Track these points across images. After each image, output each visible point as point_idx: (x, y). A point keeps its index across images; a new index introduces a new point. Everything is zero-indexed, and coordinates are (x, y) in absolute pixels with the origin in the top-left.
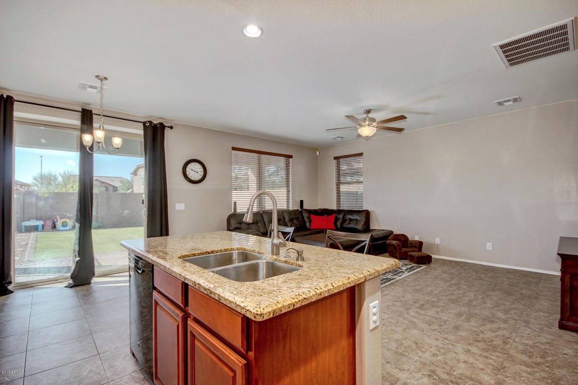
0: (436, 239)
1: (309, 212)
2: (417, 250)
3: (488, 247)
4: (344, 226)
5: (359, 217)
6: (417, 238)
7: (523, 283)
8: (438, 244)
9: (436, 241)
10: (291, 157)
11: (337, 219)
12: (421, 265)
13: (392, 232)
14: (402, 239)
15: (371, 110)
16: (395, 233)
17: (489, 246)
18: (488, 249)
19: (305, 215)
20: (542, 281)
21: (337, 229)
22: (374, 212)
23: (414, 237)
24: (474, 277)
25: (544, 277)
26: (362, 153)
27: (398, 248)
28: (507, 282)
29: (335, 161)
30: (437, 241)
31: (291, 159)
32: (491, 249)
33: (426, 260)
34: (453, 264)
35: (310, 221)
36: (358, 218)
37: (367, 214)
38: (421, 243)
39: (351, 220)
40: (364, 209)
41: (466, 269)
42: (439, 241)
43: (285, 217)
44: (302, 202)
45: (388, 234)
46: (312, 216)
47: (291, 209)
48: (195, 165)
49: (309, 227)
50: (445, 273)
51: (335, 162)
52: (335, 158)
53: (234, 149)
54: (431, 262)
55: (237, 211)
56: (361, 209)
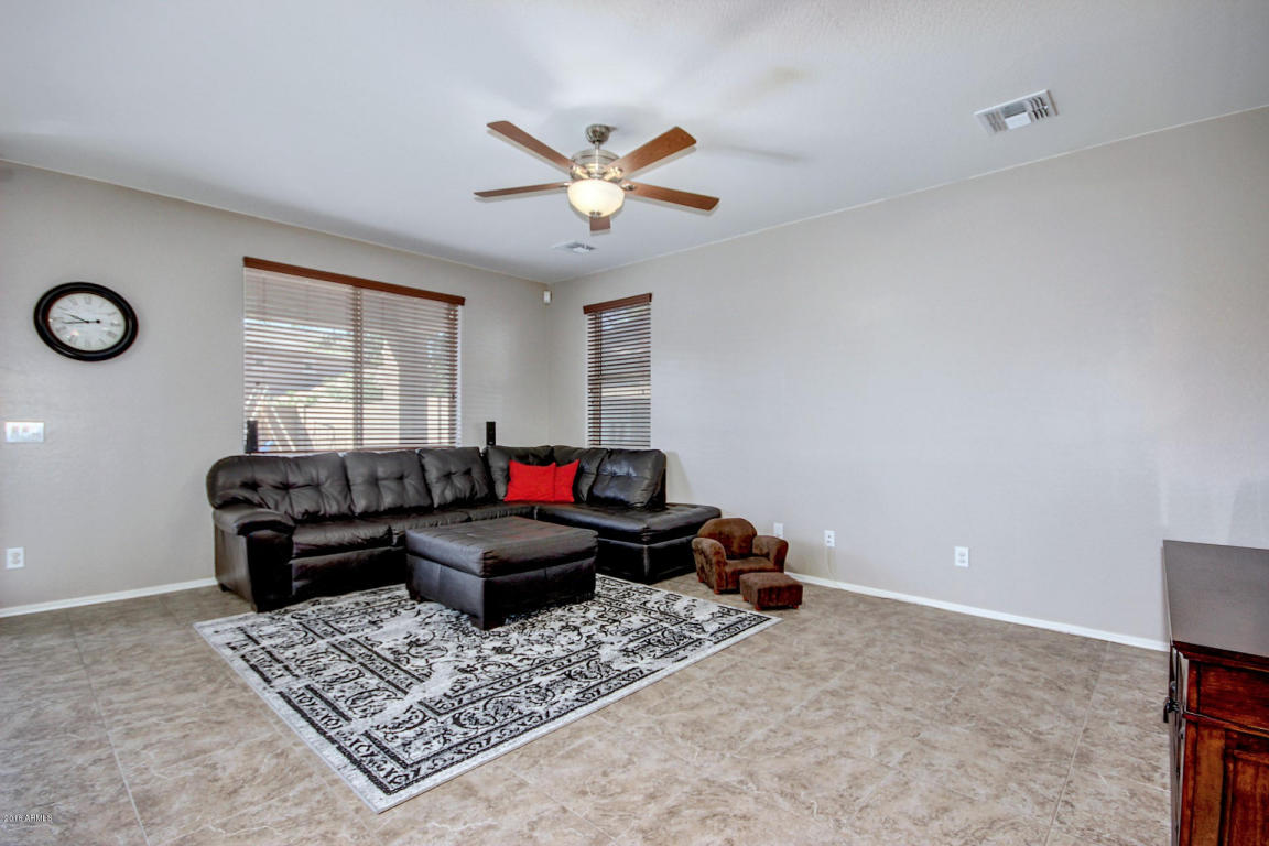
0: (827, 532)
1: (508, 453)
2: (770, 565)
3: (957, 558)
4: (597, 492)
5: (635, 469)
6: (779, 532)
7: (1048, 682)
8: (830, 548)
9: (827, 539)
10: (460, 301)
11: (581, 472)
12: (766, 615)
13: (717, 513)
14: (738, 533)
15: (608, 129)
16: (725, 516)
17: (961, 555)
18: (958, 564)
19: (498, 464)
20: (1104, 675)
21: (578, 501)
22: (675, 455)
23: (770, 527)
24: (907, 658)
25: (1108, 657)
26: (650, 295)
27: (714, 560)
28: (997, 681)
29: (587, 317)
30: (830, 538)
31: (460, 308)
32: (966, 565)
33: (785, 598)
34: (862, 607)
35: (508, 479)
36: (631, 471)
37: (659, 460)
38: (783, 547)
39: (614, 476)
40: (651, 448)
41: (890, 628)
42: (832, 540)
43: (428, 467)
44: (491, 427)
45: (700, 519)
46: (517, 467)
47: (460, 446)
48: (89, 303)
49: (501, 498)
50: (825, 644)
51: (586, 319)
52: (587, 310)
53: (250, 262)
54: (800, 603)
55: (261, 449)
56: (647, 448)
